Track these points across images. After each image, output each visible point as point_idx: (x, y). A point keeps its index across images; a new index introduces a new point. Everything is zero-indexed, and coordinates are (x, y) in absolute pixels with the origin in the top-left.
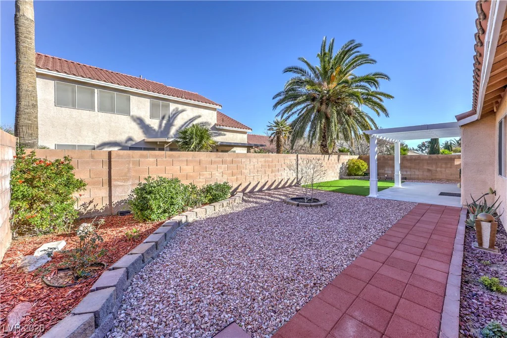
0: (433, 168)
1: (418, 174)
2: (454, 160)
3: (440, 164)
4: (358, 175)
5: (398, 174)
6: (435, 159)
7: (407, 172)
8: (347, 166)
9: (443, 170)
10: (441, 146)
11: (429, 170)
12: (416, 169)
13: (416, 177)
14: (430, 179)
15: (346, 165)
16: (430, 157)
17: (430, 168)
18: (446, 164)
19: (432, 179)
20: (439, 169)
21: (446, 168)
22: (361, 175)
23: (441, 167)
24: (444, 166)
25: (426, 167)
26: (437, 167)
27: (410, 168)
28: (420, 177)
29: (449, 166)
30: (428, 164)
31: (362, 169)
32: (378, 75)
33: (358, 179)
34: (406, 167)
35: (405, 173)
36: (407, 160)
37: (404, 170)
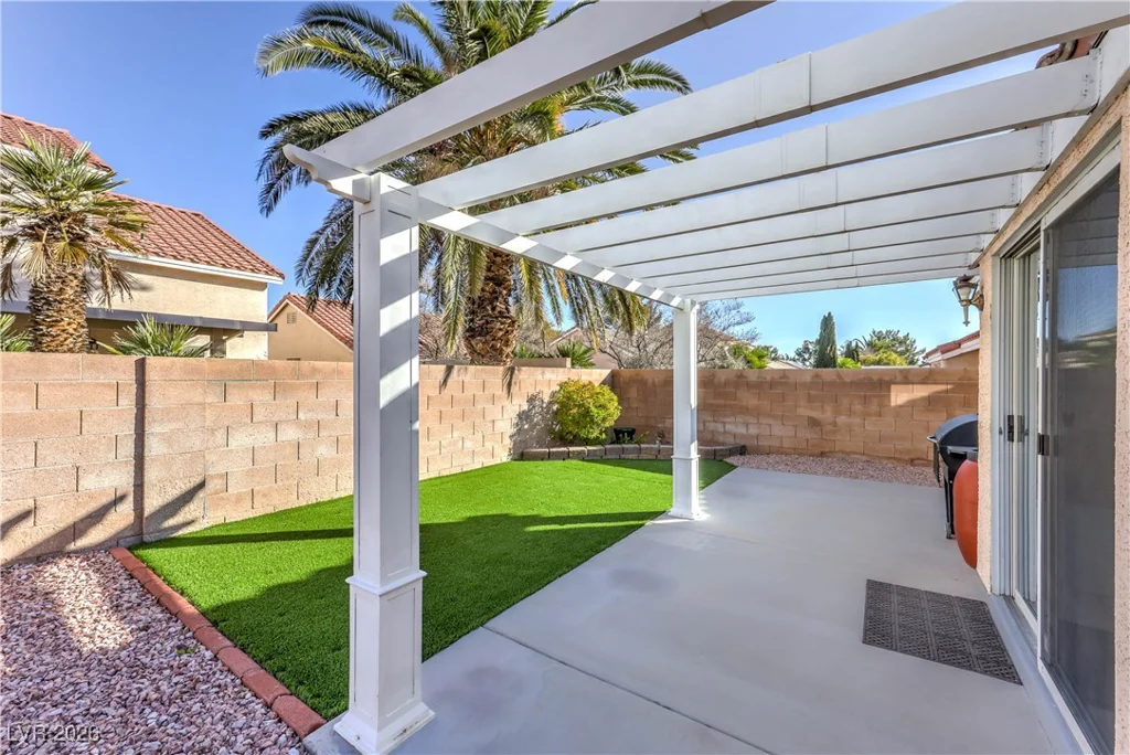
0: (826, 415)
1: (780, 434)
2: (889, 387)
3: (845, 402)
4: (587, 442)
5: (687, 451)
6: (832, 384)
7: (747, 425)
8: (555, 407)
9: (857, 420)
10: (838, 353)
11: (814, 423)
12: (774, 417)
13: (776, 443)
14: (817, 451)
15: (550, 403)
16: (817, 376)
17: (816, 414)
18: (865, 400)
19: (822, 454)
20: (842, 419)
21: (865, 415)
22: (596, 441)
23: (850, 413)
24: (858, 407)
25: (804, 411)
26: (837, 412)
27: (757, 413)
28: (786, 444)
29: (874, 407)
30: (810, 399)
31: (598, 420)
32: (650, 72)
33: (581, 457)
34: (745, 410)
35: (741, 430)
36: (749, 385)
37: (740, 419)
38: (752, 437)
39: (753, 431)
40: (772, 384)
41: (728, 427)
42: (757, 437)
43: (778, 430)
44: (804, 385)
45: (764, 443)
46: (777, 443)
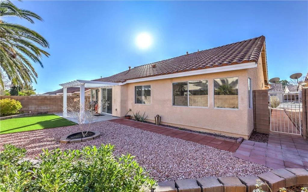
4: (12, 114)
12: (54, 105)
17: (62, 104)
22: (16, 114)
25: (60, 104)
28: (56, 110)
30: (61, 101)
33: (15, 118)
34: (46, 104)
35: (46, 108)
36: (47, 99)
37: (45, 106)
38: (48, 109)
39: (48, 108)
40: (53, 99)
41: (42, 108)
42: (49, 109)
43: (54, 107)
44: (60, 99)
45: (51, 110)
46: (54, 110)
